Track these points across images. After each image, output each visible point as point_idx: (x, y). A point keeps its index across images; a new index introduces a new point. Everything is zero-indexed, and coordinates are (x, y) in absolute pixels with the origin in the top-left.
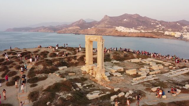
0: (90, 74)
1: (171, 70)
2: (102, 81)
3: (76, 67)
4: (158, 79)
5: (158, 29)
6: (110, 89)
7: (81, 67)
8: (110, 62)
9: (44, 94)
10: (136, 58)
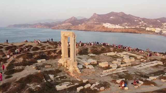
0: (65, 66)
1: (141, 63)
2: (74, 73)
3: (55, 60)
4: (127, 71)
5: (141, 25)
6: (80, 80)
7: (58, 60)
8: (87, 55)
9: (14, 85)
10: (112, 52)
